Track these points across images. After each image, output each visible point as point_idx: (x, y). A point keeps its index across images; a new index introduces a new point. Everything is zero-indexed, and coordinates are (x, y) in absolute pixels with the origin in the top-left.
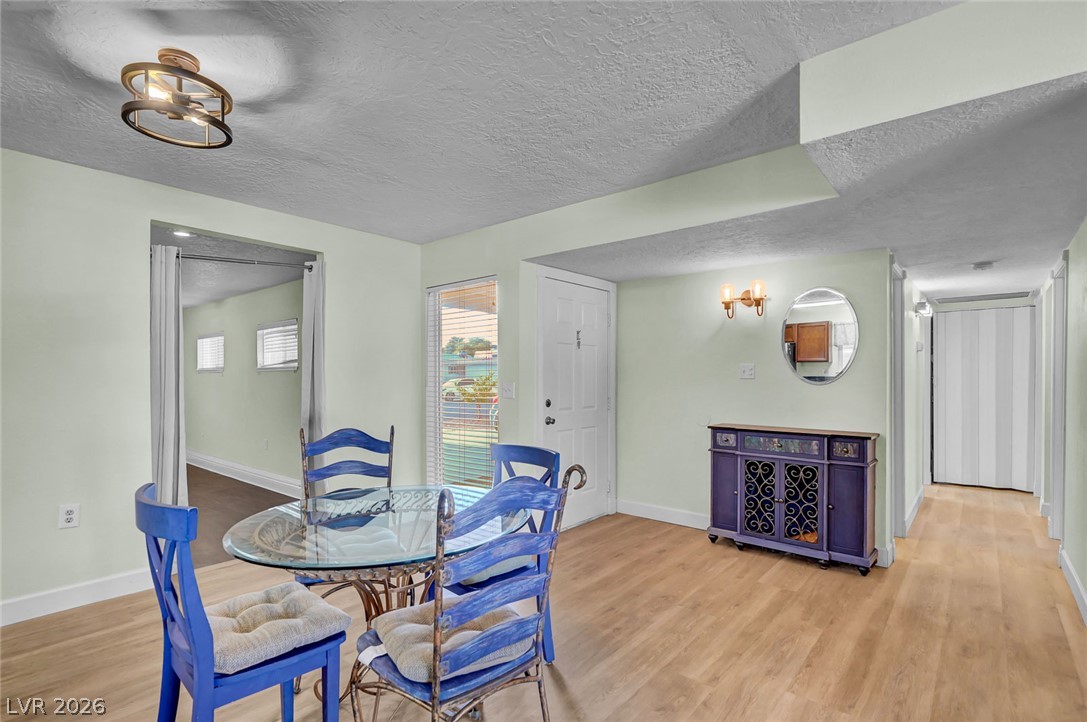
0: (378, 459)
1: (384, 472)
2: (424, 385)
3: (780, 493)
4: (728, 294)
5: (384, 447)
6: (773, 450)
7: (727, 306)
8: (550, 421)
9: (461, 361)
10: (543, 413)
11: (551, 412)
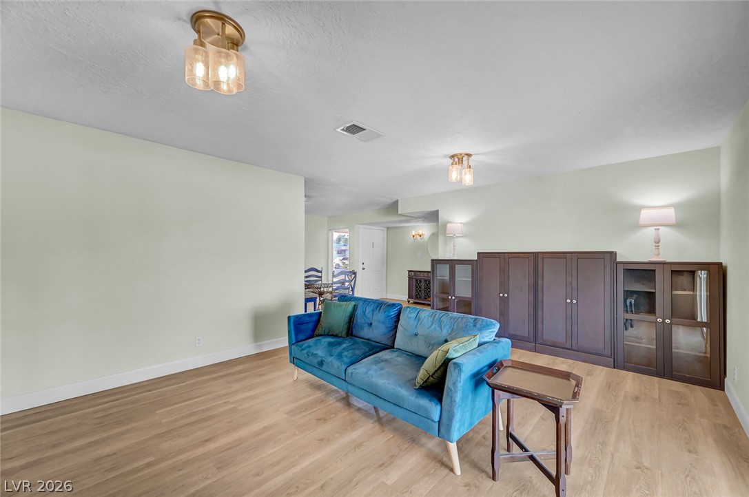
0: (319, 274)
1: (321, 277)
2: (328, 258)
3: (423, 288)
4: (413, 233)
5: (321, 272)
6: (421, 276)
7: (414, 236)
8: (364, 269)
9: (344, 248)
10: (362, 266)
11: (364, 266)
